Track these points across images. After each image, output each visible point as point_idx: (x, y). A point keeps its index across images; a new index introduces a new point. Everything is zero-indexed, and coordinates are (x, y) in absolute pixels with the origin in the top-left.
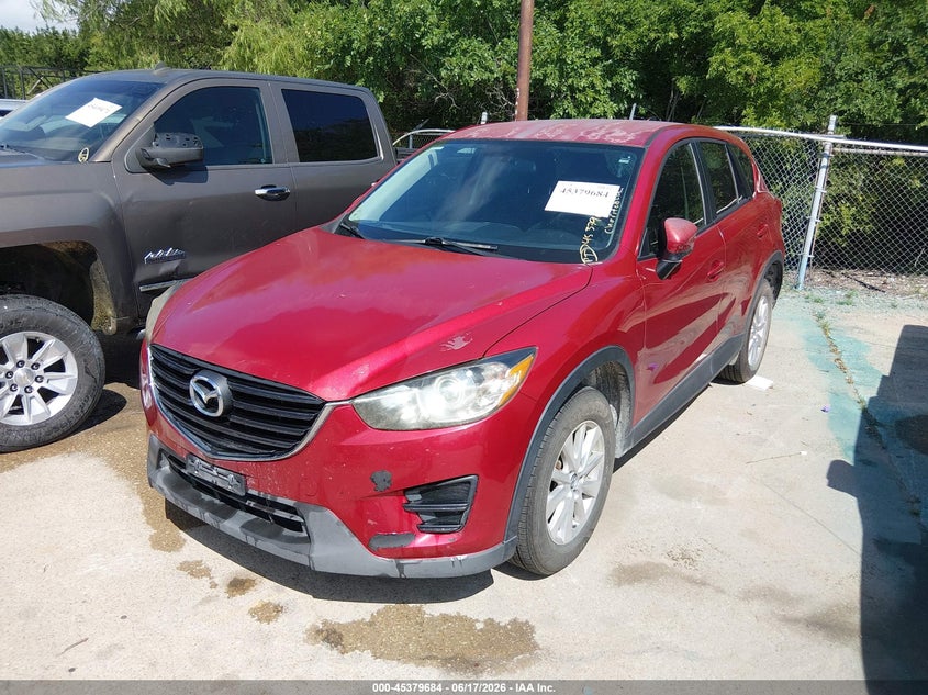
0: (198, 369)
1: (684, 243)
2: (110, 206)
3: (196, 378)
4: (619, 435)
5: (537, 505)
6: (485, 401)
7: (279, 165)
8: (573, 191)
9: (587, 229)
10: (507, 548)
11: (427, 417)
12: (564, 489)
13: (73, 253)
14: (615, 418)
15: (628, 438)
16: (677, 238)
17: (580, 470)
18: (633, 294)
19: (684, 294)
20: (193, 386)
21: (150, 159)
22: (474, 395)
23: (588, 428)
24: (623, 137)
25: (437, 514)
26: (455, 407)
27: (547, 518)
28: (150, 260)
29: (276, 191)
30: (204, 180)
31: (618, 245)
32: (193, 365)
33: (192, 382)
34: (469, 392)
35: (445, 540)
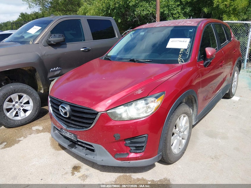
0: (61, 103)
1: (212, 55)
2: (39, 56)
3: (61, 105)
4: (193, 118)
5: (168, 140)
6: (149, 110)
7: (87, 41)
8: (175, 41)
9: (180, 53)
10: (159, 157)
11: (130, 116)
12: (176, 136)
13: (30, 70)
14: (192, 112)
15: (196, 119)
16: (210, 54)
17: (182, 130)
18: (196, 73)
19: (210, 73)
20: (60, 108)
21: (50, 42)
22: (145, 108)
23: (184, 117)
24: (191, 23)
25: (136, 147)
26: (140, 112)
27: (171, 145)
28: (52, 71)
29: (87, 49)
30: (66, 47)
31: (190, 57)
32: (60, 102)
33: (60, 107)
34: (143, 108)
35: (138, 155)
